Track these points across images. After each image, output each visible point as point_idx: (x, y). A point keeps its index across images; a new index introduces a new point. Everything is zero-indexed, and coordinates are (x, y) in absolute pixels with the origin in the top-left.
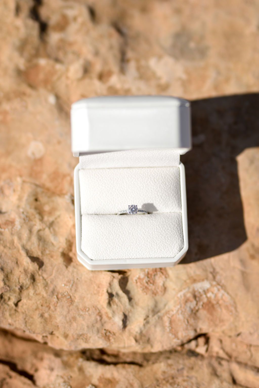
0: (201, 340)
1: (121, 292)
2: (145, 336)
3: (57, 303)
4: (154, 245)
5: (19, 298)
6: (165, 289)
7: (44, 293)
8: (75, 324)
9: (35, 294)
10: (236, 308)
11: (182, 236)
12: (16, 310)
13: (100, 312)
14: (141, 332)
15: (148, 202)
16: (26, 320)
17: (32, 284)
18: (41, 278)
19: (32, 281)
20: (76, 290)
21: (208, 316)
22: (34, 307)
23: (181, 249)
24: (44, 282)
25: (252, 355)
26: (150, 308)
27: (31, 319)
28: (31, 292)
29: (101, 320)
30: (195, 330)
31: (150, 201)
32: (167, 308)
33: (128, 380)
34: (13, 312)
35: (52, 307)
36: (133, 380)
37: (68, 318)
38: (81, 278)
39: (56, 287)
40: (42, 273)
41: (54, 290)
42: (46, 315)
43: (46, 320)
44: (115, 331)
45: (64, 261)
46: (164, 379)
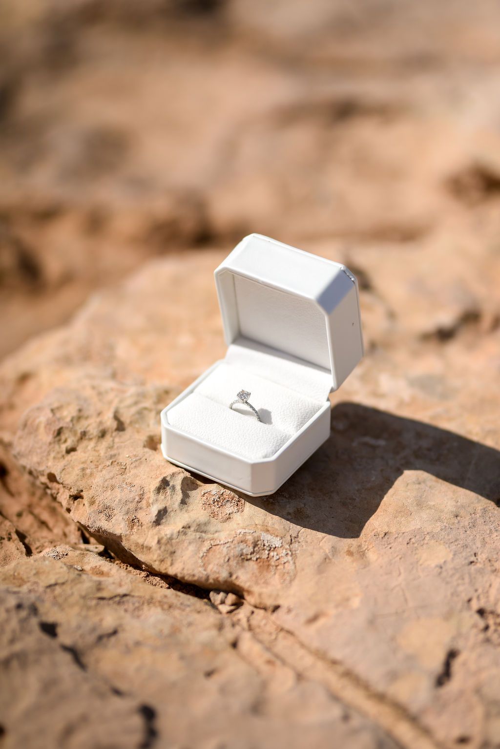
0: (231, 598)
1: (178, 487)
2: (172, 545)
3: (108, 466)
4: (241, 439)
5: (75, 445)
6: (229, 518)
7: (102, 453)
8: (109, 492)
9: (93, 449)
10: (291, 581)
11: (277, 448)
12: (63, 456)
13: (142, 494)
14: (171, 539)
15: (267, 409)
16: (66, 467)
17: (97, 437)
18: (111, 439)
19: (100, 435)
20: (135, 467)
21: (256, 571)
22: (83, 460)
23: (265, 457)
24: (111, 444)
25: (276, 639)
26: (198, 520)
27: (71, 469)
28: (92, 444)
29: (138, 502)
30: (231, 575)
31: (269, 409)
32: (216, 535)
33: (121, 580)
34: (60, 456)
35: (100, 467)
36: (126, 583)
37: (106, 484)
38: (150, 461)
39: (119, 454)
40: (115, 437)
41: (115, 455)
42: (88, 471)
43: (84, 476)
44: (144, 523)
45: (146, 441)
46: (160, 602)
